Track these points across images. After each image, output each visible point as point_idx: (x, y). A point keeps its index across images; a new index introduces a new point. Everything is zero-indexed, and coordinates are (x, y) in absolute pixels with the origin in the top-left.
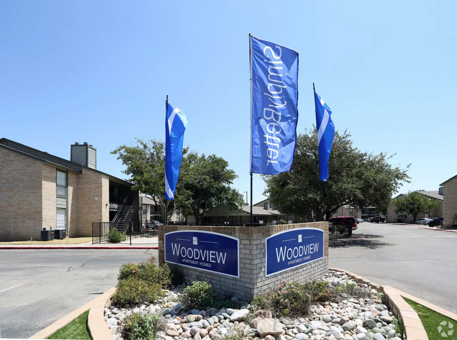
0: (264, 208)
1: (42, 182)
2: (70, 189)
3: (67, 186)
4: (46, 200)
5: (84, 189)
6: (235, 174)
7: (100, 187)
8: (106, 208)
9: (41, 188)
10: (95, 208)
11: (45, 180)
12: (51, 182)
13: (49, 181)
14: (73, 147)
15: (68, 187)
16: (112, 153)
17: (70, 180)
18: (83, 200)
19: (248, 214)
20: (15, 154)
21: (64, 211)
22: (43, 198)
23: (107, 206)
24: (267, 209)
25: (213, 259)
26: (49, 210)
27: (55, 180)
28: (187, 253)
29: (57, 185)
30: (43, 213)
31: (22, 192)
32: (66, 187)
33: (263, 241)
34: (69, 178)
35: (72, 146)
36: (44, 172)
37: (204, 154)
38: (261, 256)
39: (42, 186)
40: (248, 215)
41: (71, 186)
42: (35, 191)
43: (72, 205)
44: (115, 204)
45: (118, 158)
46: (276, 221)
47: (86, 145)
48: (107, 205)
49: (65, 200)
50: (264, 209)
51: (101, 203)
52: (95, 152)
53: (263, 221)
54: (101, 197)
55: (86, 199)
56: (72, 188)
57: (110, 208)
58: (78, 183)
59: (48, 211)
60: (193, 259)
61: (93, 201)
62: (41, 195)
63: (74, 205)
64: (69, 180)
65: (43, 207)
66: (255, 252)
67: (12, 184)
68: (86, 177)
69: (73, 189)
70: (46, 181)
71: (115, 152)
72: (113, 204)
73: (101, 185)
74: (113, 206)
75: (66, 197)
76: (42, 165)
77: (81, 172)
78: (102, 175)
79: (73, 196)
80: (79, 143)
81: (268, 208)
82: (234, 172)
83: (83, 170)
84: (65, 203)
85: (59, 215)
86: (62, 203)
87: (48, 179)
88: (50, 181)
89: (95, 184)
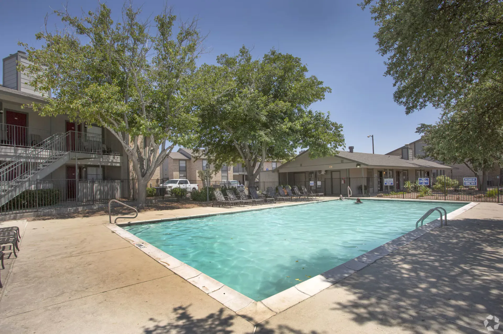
0: (400, 157)
6: (324, 86)
19: (357, 165)
24: (408, 159)
37: (244, 48)
40: (359, 167)
46: (426, 180)
50: (402, 158)
53: (392, 180)
81: (410, 157)
82: (321, 83)
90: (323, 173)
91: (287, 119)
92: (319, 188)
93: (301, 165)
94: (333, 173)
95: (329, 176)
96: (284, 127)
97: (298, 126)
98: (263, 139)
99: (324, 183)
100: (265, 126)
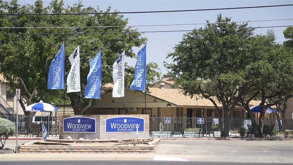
19: (168, 105)
25: (86, 127)
28: (75, 126)
33: (104, 120)
38: (103, 125)
60: (78, 129)
66: (100, 123)
90: (135, 110)
94: (144, 110)
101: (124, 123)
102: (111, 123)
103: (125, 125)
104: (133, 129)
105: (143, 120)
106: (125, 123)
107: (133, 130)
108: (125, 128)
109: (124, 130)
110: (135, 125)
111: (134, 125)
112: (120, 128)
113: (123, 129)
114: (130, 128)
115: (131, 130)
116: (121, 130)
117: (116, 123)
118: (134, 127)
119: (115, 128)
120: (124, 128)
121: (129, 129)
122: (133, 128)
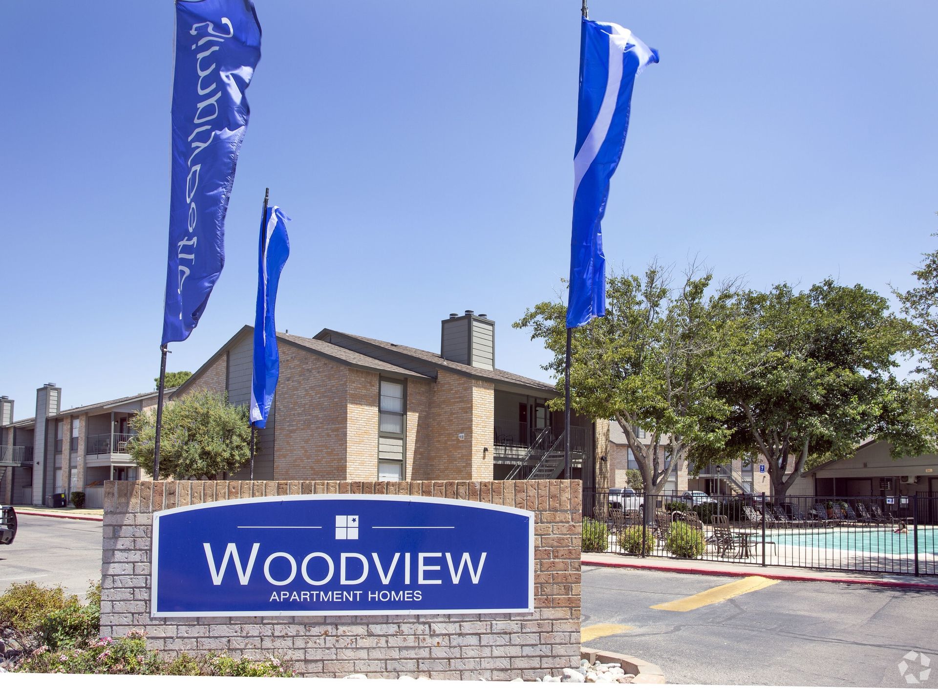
1: (348, 408)
2: (413, 419)
3: (404, 413)
4: (356, 442)
5: (440, 415)
7: (468, 408)
8: (484, 458)
9: (345, 419)
10: (459, 458)
11: (352, 403)
12: (367, 405)
13: (361, 405)
14: (446, 325)
15: (406, 415)
16: (516, 325)
17: (412, 400)
18: (439, 441)
20: (314, 357)
21: (397, 467)
22: (348, 439)
23: (487, 453)
26: (362, 463)
27: (377, 400)
29: (380, 411)
30: (348, 471)
31: (321, 430)
32: (403, 415)
34: (408, 393)
35: (444, 322)
36: (351, 387)
39: (348, 415)
41: (414, 411)
42: (338, 426)
43: (415, 452)
44: (520, 449)
45: (533, 337)
47: (469, 315)
48: (486, 450)
49: (400, 442)
51: (471, 446)
52: (490, 328)
54: (471, 432)
55: (443, 438)
56: (417, 414)
57: (495, 458)
58: (430, 404)
59: (360, 467)
61: (455, 442)
62: (345, 434)
63: (421, 454)
64: (408, 398)
65: (348, 459)
67: (310, 415)
68: (443, 389)
69: (419, 417)
70: (357, 404)
71: (524, 323)
72: (514, 449)
73: (470, 405)
74: (514, 452)
75: (402, 436)
76: (348, 372)
77: (435, 379)
78: (473, 381)
79: (418, 432)
80: (457, 315)
83: (439, 374)
84: (400, 449)
85: (384, 475)
86: (392, 450)
87: (359, 400)
88: (365, 404)
89: (461, 402)
90: (911, 481)
91: (854, 399)
92: (904, 509)
93: (865, 465)
94: (933, 481)
95: (925, 487)
96: (851, 411)
97: (875, 411)
98: (818, 432)
99: (914, 499)
100: (818, 409)
101: (336, 548)
102: (207, 547)
103: (344, 556)
104: (423, 588)
105: (526, 519)
106: (348, 545)
107: (418, 596)
108: (343, 581)
109: (334, 596)
110: (442, 561)
111: (427, 561)
112: (299, 584)
113: (325, 588)
114: (397, 583)
115: (404, 596)
116: (305, 595)
117: (256, 547)
118: (428, 575)
119: (244, 580)
120: (335, 584)
121: (380, 587)
122: (421, 581)
